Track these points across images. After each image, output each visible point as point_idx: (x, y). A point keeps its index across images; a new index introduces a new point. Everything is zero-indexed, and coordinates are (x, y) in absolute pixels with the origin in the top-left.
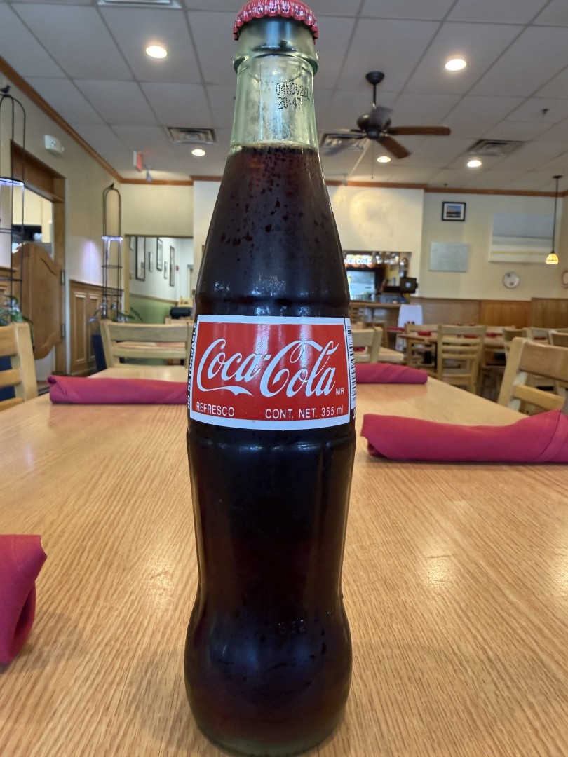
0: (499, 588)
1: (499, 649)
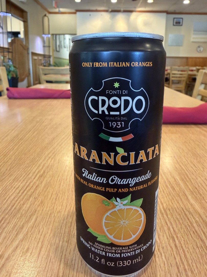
0: (185, 194)
1: (182, 239)
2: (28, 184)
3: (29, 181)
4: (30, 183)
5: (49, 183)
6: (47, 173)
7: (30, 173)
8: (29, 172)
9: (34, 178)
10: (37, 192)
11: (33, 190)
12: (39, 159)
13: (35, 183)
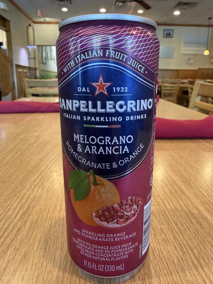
2: (6, 226)
3: (8, 222)
4: (9, 225)
5: (35, 224)
6: (33, 208)
7: (10, 209)
8: (9, 207)
9: (15, 217)
10: (19, 238)
11: (13, 236)
12: (23, 188)
13: (16, 224)
